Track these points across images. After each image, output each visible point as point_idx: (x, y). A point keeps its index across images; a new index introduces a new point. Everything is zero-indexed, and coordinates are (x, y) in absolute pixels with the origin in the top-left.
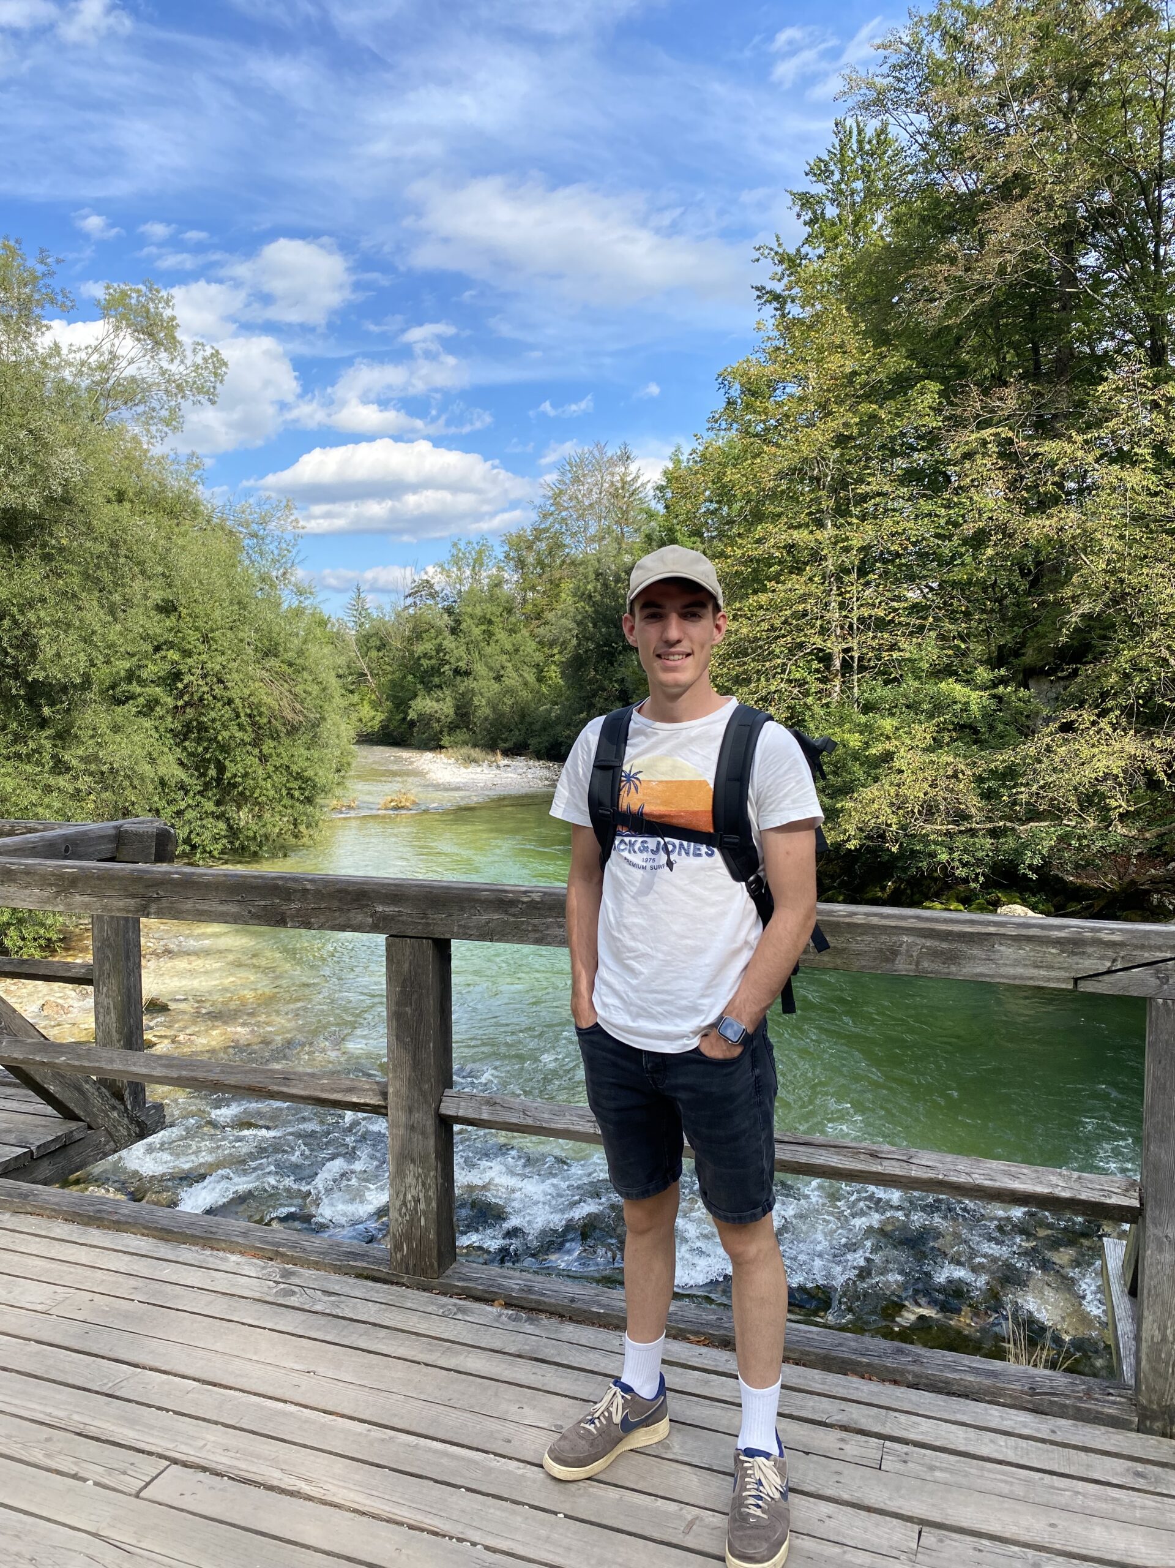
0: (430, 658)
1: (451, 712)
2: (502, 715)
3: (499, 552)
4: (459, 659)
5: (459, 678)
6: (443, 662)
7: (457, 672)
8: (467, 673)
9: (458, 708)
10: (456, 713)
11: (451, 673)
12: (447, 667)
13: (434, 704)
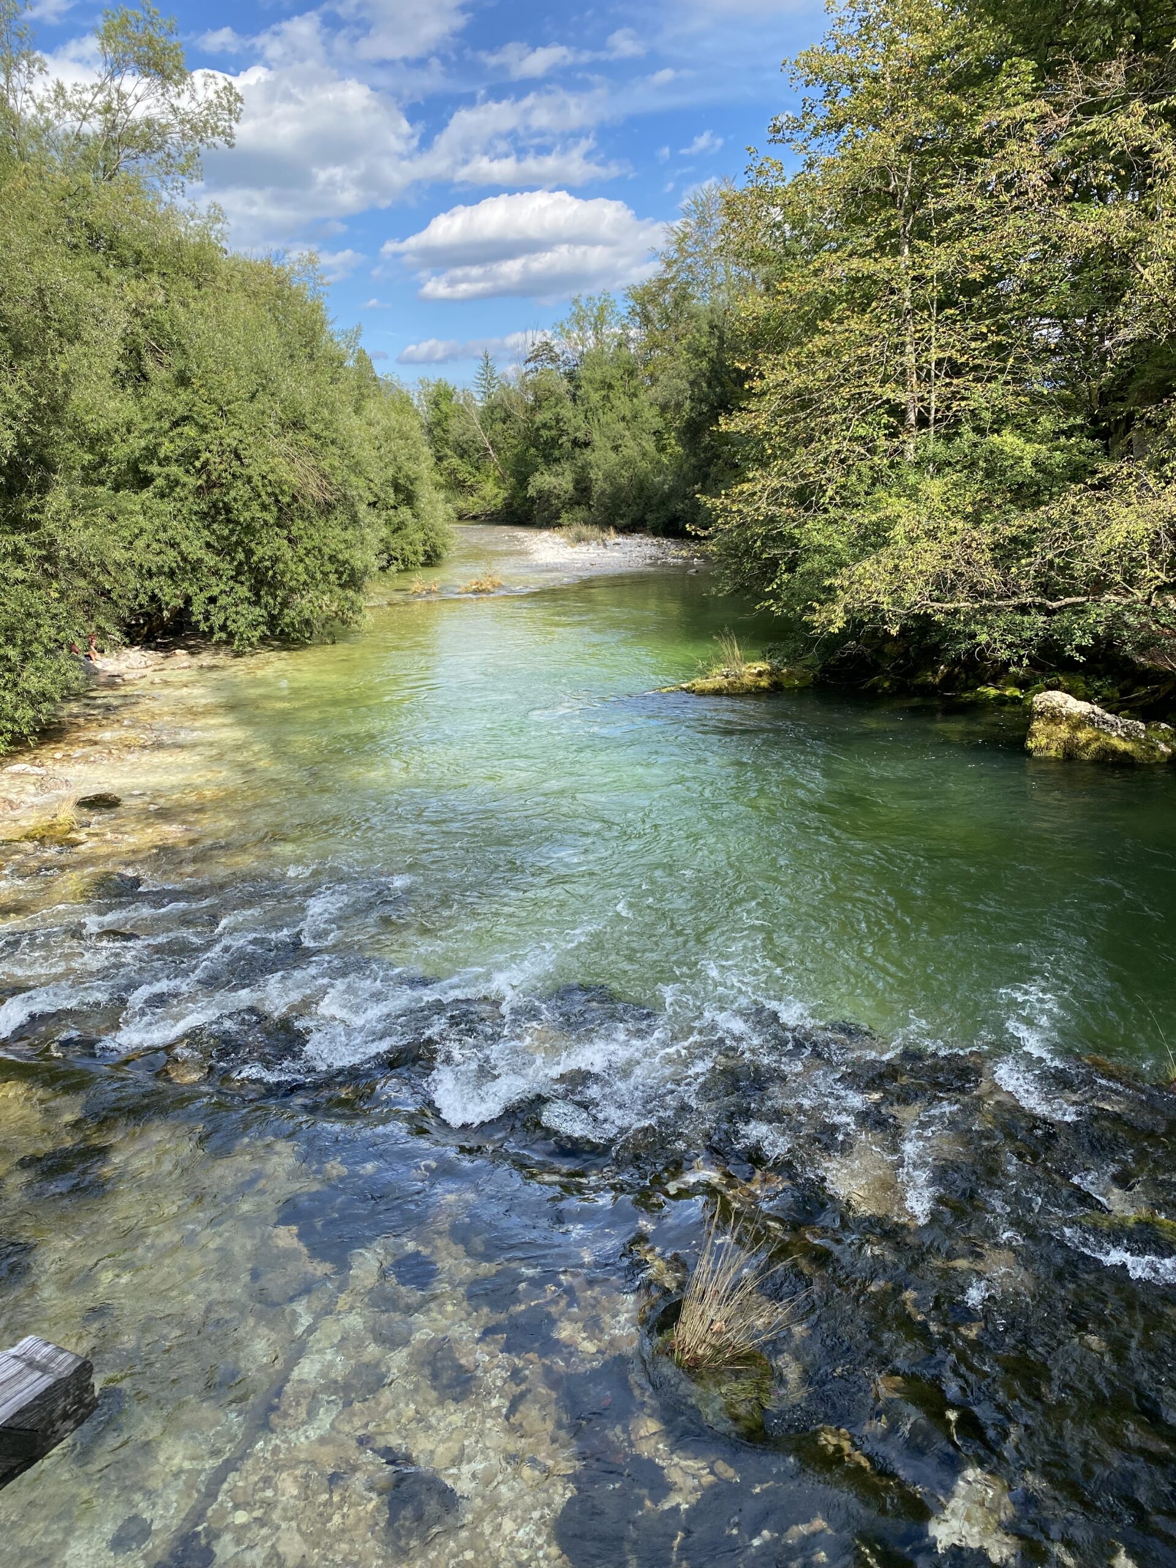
0: (550, 428)
1: (570, 487)
2: (619, 489)
3: (623, 307)
4: (577, 429)
5: (577, 450)
6: (562, 432)
7: (575, 443)
8: (587, 444)
9: (577, 482)
10: (575, 489)
11: (569, 445)
12: (565, 438)
13: (553, 479)
